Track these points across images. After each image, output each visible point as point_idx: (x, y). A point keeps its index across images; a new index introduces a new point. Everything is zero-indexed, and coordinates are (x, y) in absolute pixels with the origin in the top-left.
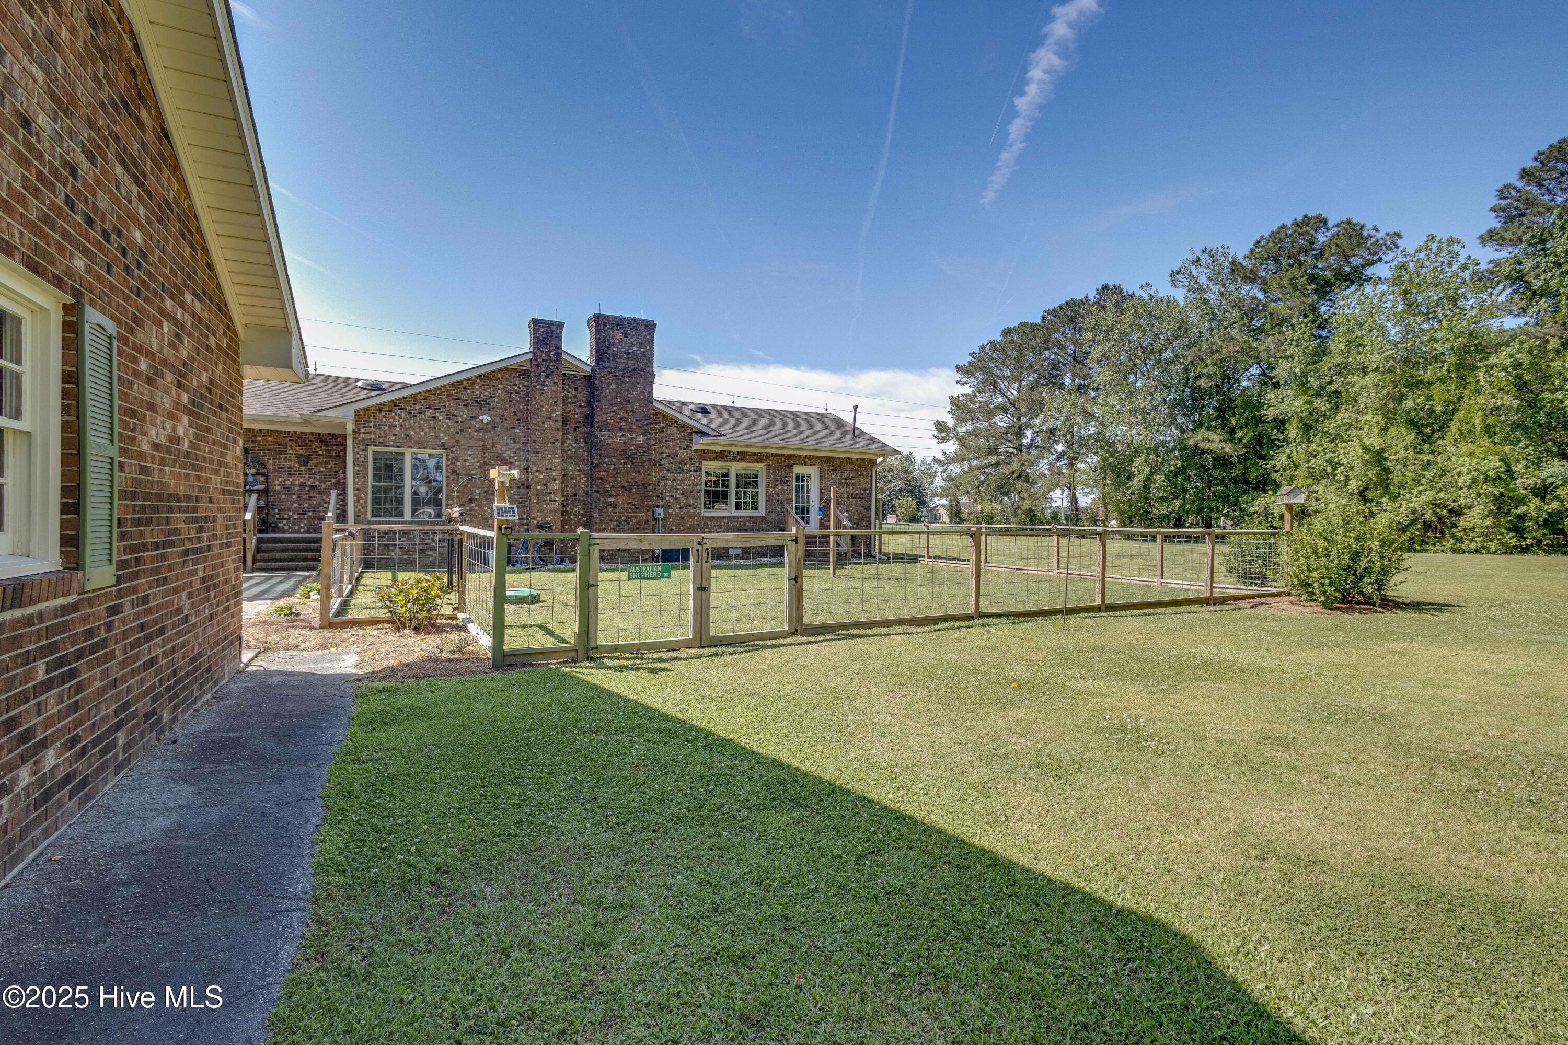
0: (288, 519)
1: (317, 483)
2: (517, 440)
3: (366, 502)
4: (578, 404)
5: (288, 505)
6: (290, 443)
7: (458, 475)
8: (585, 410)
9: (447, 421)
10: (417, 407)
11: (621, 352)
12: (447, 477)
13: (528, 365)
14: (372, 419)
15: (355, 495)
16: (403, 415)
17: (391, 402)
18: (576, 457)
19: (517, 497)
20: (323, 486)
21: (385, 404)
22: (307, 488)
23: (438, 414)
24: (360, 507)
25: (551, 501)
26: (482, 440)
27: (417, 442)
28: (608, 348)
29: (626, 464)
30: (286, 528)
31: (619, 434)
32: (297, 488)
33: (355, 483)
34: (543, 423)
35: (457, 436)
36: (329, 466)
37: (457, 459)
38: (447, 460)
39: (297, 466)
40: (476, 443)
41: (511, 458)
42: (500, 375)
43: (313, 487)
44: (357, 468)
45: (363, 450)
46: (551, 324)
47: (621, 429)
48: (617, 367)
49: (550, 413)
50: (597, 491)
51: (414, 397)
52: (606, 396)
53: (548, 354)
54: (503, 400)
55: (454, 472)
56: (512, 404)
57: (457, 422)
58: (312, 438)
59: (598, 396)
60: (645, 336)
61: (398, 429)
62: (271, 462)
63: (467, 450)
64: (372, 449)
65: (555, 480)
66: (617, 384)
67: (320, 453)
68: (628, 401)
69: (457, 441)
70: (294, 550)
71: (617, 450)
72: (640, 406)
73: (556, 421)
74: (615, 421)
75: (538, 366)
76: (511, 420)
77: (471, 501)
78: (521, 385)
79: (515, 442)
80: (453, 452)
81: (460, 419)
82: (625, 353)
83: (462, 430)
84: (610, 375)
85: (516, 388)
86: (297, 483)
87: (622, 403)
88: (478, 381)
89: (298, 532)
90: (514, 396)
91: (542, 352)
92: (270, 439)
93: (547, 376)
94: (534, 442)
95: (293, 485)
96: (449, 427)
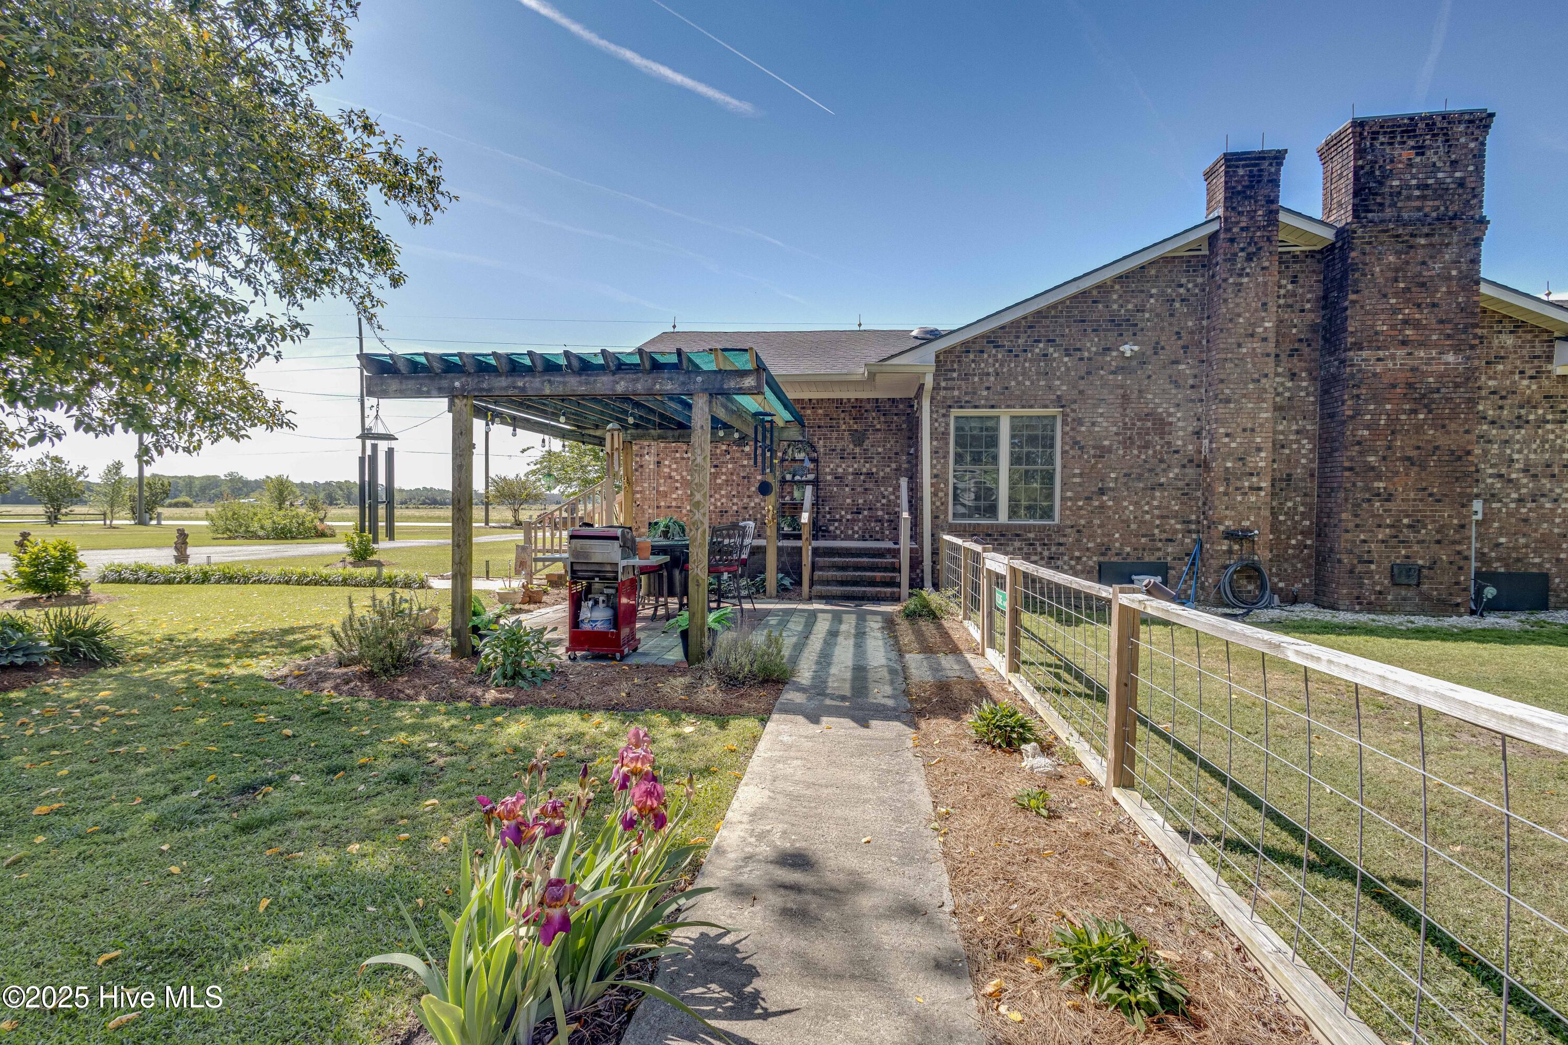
0: (840, 520)
1: (874, 470)
2: (1181, 382)
3: (946, 495)
4: (1298, 306)
5: (840, 501)
6: (842, 415)
7: (1081, 448)
8: (1312, 316)
9: (1066, 359)
10: (1021, 341)
11: (1409, 187)
12: (1064, 452)
13: (1206, 247)
14: (956, 366)
15: (932, 485)
16: (1000, 356)
17: (983, 336)
18: (1292, 407)
19: (1180, 484)
20: (882, 474)
21: (975, 340)
22: (862, 477)
23: (1051, 350)
24: (938, 504)
25: (1251, 488)
26: (1122, 387)
27: (1020, 398)
28: (1381, 183)
29: (1415, 412)
30: (838, 532)
31: (1401, 352)
32: (850, 477)
33: (933, 467)
34: (1240, 346)
35: (1082, 382)
36: (889, 446)
37: (1080, 422)
38: (1065, 423)
39: (851, 446)
40: (1111, 393)
41: (1170, 415)
42: (1153, 272)
43: (870, 474)
44: (935, 443)
45: (944, 415)
46: (1261, 156)
47: (1404, 343)
48: (1398, 219)
49: (1254, 325)
50: (1351, 469)
51: (1015, 324)
52: (1373, 280)
53: (1252, 215)
54: (1158, 315)
55: (1076, 443)
56: (1174, 320)
57: (1081, 359)
58: (868, 406)
59: (1356, 281)
60: (1465, 146)
61: (992, 379)
62: (821, 442)
63: (1096, 406)
64: (955, 412)
65: (1259, 450)
66: (1398, 253)
67: (878, 427)
68: (1423, 285)
69: (1081, 392)
70: (857, 568)
71: (1394, 386)
72: (1449, 293)
73: (1265, 340)
74: (1393, 327)
75: (1232, 240)
76: (1172, 347)
77: (1102, 492)
78: (1191, 284)
79: (1177, 386)
80: (1074, 411)
81: (1086, 354)
82: (1418, 187)
83: (1089, 373)
84: (1384, 237)
85: (1182, 290)
86: (851, 470)
87: (1407, 290)
88: (1117, 287)
89: (851, 538)
90: (1177, 305)
91: (1240, 214)
92: (820, 411)
93: (1249, 258)
94: (1222, 381)
95: (846, 473)
96: (1068, 369)
